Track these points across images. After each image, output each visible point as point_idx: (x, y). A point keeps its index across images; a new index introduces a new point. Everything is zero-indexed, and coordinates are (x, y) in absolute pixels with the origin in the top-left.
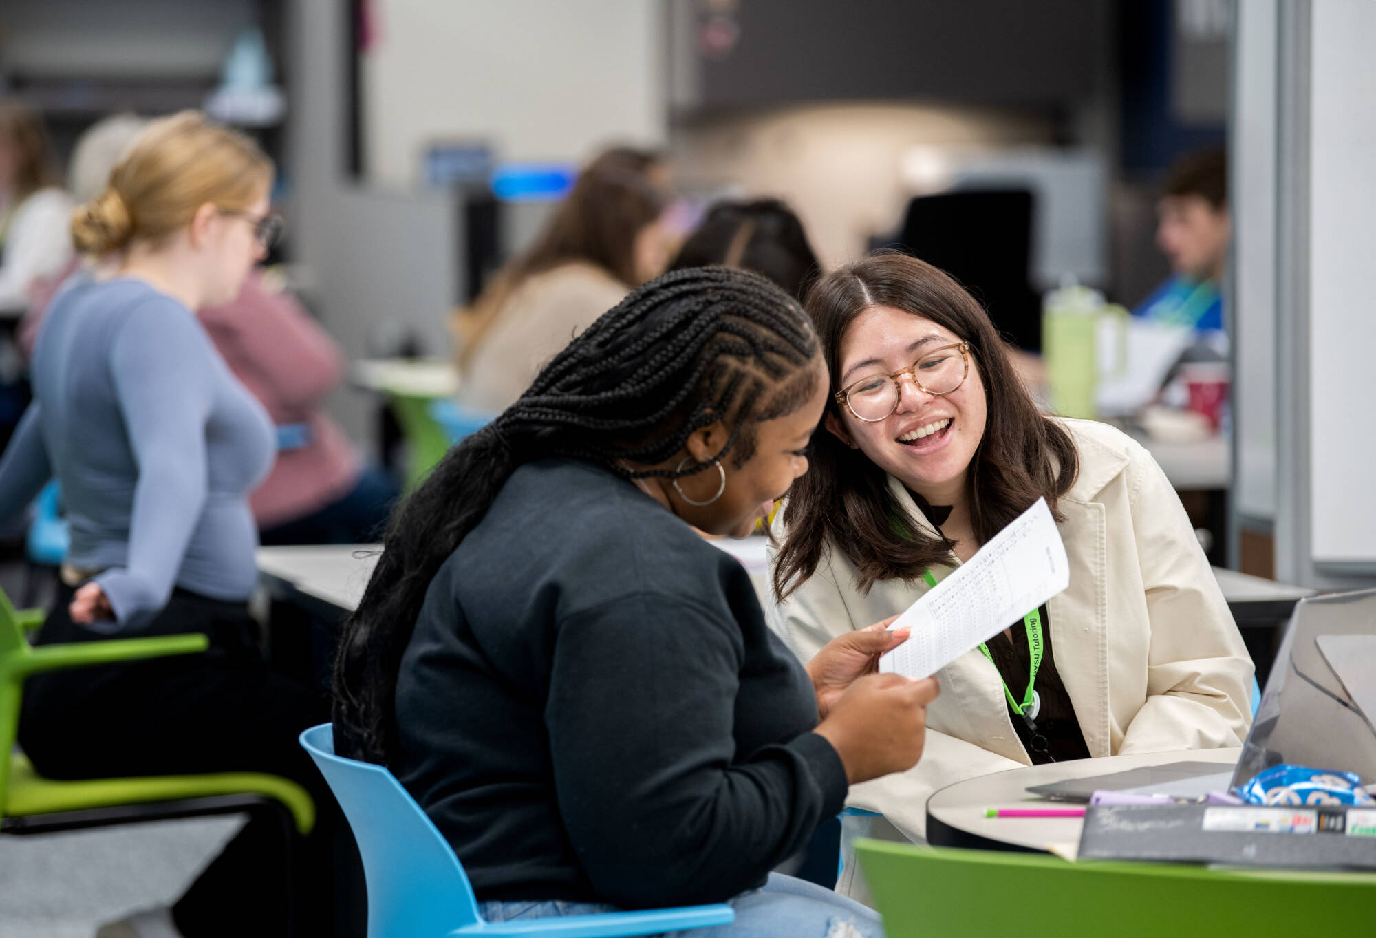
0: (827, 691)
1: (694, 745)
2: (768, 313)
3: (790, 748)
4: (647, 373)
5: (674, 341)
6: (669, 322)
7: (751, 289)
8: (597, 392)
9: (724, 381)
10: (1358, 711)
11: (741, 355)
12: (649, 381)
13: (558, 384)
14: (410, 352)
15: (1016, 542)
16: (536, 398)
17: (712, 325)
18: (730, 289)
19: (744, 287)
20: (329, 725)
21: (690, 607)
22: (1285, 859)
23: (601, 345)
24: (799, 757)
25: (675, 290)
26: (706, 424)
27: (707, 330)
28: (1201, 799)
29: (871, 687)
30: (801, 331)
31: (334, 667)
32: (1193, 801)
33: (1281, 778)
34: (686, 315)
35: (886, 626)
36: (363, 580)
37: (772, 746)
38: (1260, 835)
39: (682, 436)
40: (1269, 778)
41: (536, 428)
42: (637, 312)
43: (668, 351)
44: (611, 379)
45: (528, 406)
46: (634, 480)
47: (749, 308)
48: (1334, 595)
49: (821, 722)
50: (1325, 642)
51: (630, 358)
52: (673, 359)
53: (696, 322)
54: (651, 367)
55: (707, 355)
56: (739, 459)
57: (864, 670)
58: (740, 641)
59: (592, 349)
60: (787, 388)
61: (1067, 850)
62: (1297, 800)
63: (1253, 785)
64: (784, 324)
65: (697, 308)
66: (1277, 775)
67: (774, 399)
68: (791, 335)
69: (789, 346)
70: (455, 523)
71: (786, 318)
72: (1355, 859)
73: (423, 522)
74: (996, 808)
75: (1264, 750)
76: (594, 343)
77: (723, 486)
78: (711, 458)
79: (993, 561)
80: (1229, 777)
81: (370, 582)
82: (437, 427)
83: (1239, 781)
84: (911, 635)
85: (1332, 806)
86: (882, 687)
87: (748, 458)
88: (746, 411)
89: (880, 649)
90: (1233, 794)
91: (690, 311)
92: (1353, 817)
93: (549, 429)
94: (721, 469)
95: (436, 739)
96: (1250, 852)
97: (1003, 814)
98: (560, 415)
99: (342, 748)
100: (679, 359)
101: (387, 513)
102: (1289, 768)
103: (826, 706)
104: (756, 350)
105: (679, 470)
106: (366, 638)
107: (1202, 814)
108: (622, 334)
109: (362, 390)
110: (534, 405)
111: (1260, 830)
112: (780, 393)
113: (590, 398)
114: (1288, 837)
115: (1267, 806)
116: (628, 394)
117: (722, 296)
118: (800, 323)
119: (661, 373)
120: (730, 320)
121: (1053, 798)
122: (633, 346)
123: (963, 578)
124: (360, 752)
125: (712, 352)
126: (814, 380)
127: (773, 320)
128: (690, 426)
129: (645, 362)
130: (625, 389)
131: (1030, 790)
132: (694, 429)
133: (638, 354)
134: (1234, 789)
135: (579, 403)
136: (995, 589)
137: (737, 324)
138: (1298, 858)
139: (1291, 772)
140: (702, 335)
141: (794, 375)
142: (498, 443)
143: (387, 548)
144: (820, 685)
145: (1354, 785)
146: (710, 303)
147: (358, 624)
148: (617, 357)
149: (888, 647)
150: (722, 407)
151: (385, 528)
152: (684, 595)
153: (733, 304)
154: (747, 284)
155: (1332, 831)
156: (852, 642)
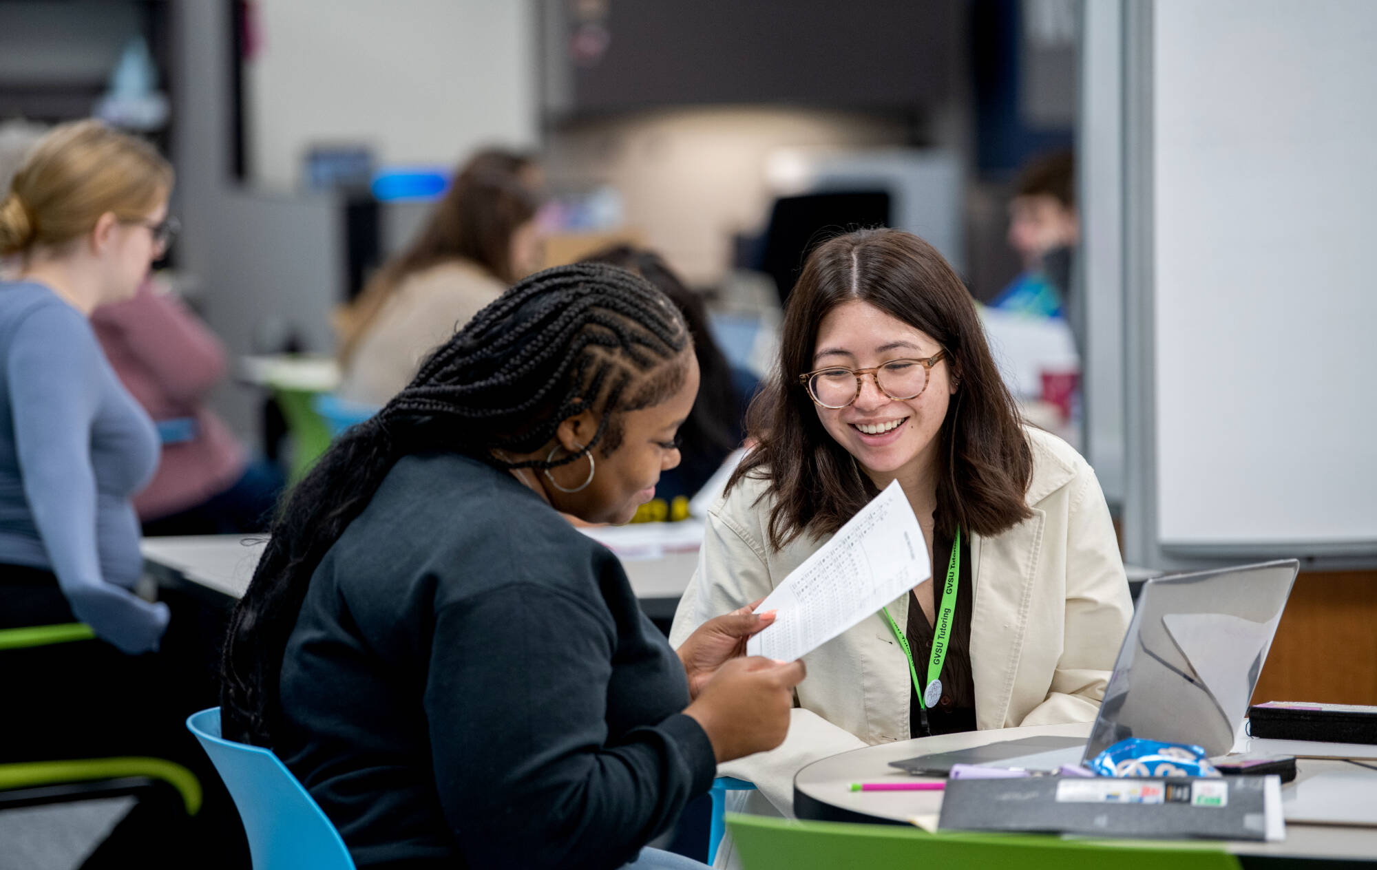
0: (698, 674)
1: (567, 731)
2: (636, 306)
3: (659, 729)
4: (518, 362)
5: (544, 332)
6: (539, 313)
7: (621, 284)
8: (472, 382)
9: (591, 371)
10: (1203, 687)
11: (608, 346)
12: (520, 370)
13: (437, 375)
14: (293, 348)
15: (873, 525)
16: (416, 389)
17: (581, 316)
18: (601, 283)
19: (615, 281)
20: (218, 708)
21: (563, 596)
22: (1134, 830)
23: (476, 336)
24: (669, 738)
25: (548, 283)
26: (576, 413)
27: (575, 320)
28: (1055, 772)
29: (739, 670)
30: (669, 325)
31: (222, 651)
32: (1047, 774)
33: (1130, 751)
34: (556, 306)
35: (753, 610)
36: (251, 567)
37: (644, 728)
38: (1111, 807)
39: (553, 425)
40: (1118, 751)
41: (415, 417)
42: (511, 304)
43: (538, 341)
44: (486, 368)
45: (408, 397)
46: (512, 471)
47: (617, 301)
48: (1179, 576)
49: (691, 702)
50: (1173, 622)
51: (502, 347)
52: (542, 349)
53: (565, 313)
54: (522, 356)
55: (575, 346)
56: (606, 448)
57: (733, 652)
58: (613, 629)
59: (469, 341)
60: (654, 379)
61: (929, 822)
62: (1145, 772)
63: (1104, 757)
64: (652, 317)
65: (567, 300)
66: (1127, 748)
67: (641, 390)
68: (659, 328)
69: (657, 339)
70: (339, 511)
71: (655, 312)
72: (1201, 828)
73: (309, 511)
74: (860, 782)
75: (1114, 724)
76: (471, 334)
77: (592, 473)
78: (582, 447)
79: (852, 544)
80: (1081, 750)
81: (257, 568)
82: (320, 420)
83: (1091, 755)
84: (777, 618)
85: (1178, 778)
86: (750, 670)
87: (615, 448)
88: (614, 401)
89: (748, 631)
90: (1085, 767)
91: (560, 302)
92: (1198, 787)
93: (427, 418)
94: (591, 457)
95: (318, 723)
96: (1101, 822)
97: (868, 788)
98: (437, 404)
99: (230, 732)
100: (548, 349)
101: (274, 501)
102: (1138, 741)
103: (697, 688)
104: (622, 341)
105: (549, 460)
106: (253, 623)
107: (1055, 786)
108: (496, 325)
109: (247, 385)
110: (414, 395)
111: (1112, 801)
112: (647, 384)
113: (465, 388)
114: (1137, 807)
115: (1118, 778)
116: (500, 383)
117: (592, 289)
118: (669, 318)
119: (532, 362)
120: (599, 312)
121: (914, 772)
122: (506, 337)
123: (824, 561)
124: (247, 736)
125: (580, 342)
126: (681, 372)
127: (641, 314)
128: (560, 415)
129: (516, 352)
130: (498, 378)
131: (893, 765)
132: (564, 418)
133: (510, 343)
134: (1086, 762)
135: (454, 392)
136: (857, 574)
137: (605, 316)
138: (1148, 827)
139: (1140, 745)
140: (571, 326)
141: (662, 367)
142: (381, 433)
143: (274, 536)
144: (692, 667)
145: (1199, 757)
146: (581, 295)
147: (246, 609)
148: (490, 347)
149: (754, 630)
150: (590, 396)
151: (272, 516)
152: (558, 585)
153: (602, 297)
154: (618, 279)
155: (1179, 801)
156: (720, 625)
